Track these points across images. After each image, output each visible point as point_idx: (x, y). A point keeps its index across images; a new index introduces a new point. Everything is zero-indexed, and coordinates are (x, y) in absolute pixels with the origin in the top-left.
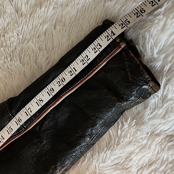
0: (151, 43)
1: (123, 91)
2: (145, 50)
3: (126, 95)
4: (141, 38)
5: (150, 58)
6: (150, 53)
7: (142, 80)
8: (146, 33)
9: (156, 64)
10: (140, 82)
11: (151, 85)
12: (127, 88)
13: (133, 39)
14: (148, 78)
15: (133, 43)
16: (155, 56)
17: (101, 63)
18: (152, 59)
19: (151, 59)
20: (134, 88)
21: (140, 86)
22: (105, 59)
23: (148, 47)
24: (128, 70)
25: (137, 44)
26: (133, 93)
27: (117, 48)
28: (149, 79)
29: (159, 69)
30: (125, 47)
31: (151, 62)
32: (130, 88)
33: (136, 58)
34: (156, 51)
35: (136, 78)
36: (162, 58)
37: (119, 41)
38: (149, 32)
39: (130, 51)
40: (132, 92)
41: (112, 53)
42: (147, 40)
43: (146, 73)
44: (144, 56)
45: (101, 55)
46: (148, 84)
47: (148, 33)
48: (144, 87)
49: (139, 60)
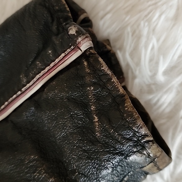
0: (153, 48)
1: (77, 164)
2: (138, 64)
3: (85, 176)
4: (130, 34)
5: (147, 83)
6: (148, 70)
7: (130, 140)
8: (142, 23)
9: (161, 97)
10: (122, 144)
11: (151, 155)
12: (88, 158)
13: (112, 38)
14: (146, 136)
15: (110, 46)
16: (161, 78)
17: (28, 85)
18: (153, 87)
19: (149, 86)
20: (107, 161)
21: (122, 155)
22: (38, 76)
23: (146, 56)
24: (93, 108)
25: (120, 49)
26: (104, 172)
27: (69, 50)
28: (147, 139)
29: (168, 110)
30: (90, 48)
31: (150, 92)
32: (97, 159)
33: (114, 79)
34: (162, 68)
35: (114, 133)
36: (176, 85)
37: (76, 32)
38: (149, 21)
39: (101, 60)
40: (99, 170)
41: (57, 60)
42: (143, 40)
43: (140, 122)
44: (134, 77)
45: (31, 65)
46: (145, 152)
47: (146, 24)
48: (134, 158)
49: (123, 84)
